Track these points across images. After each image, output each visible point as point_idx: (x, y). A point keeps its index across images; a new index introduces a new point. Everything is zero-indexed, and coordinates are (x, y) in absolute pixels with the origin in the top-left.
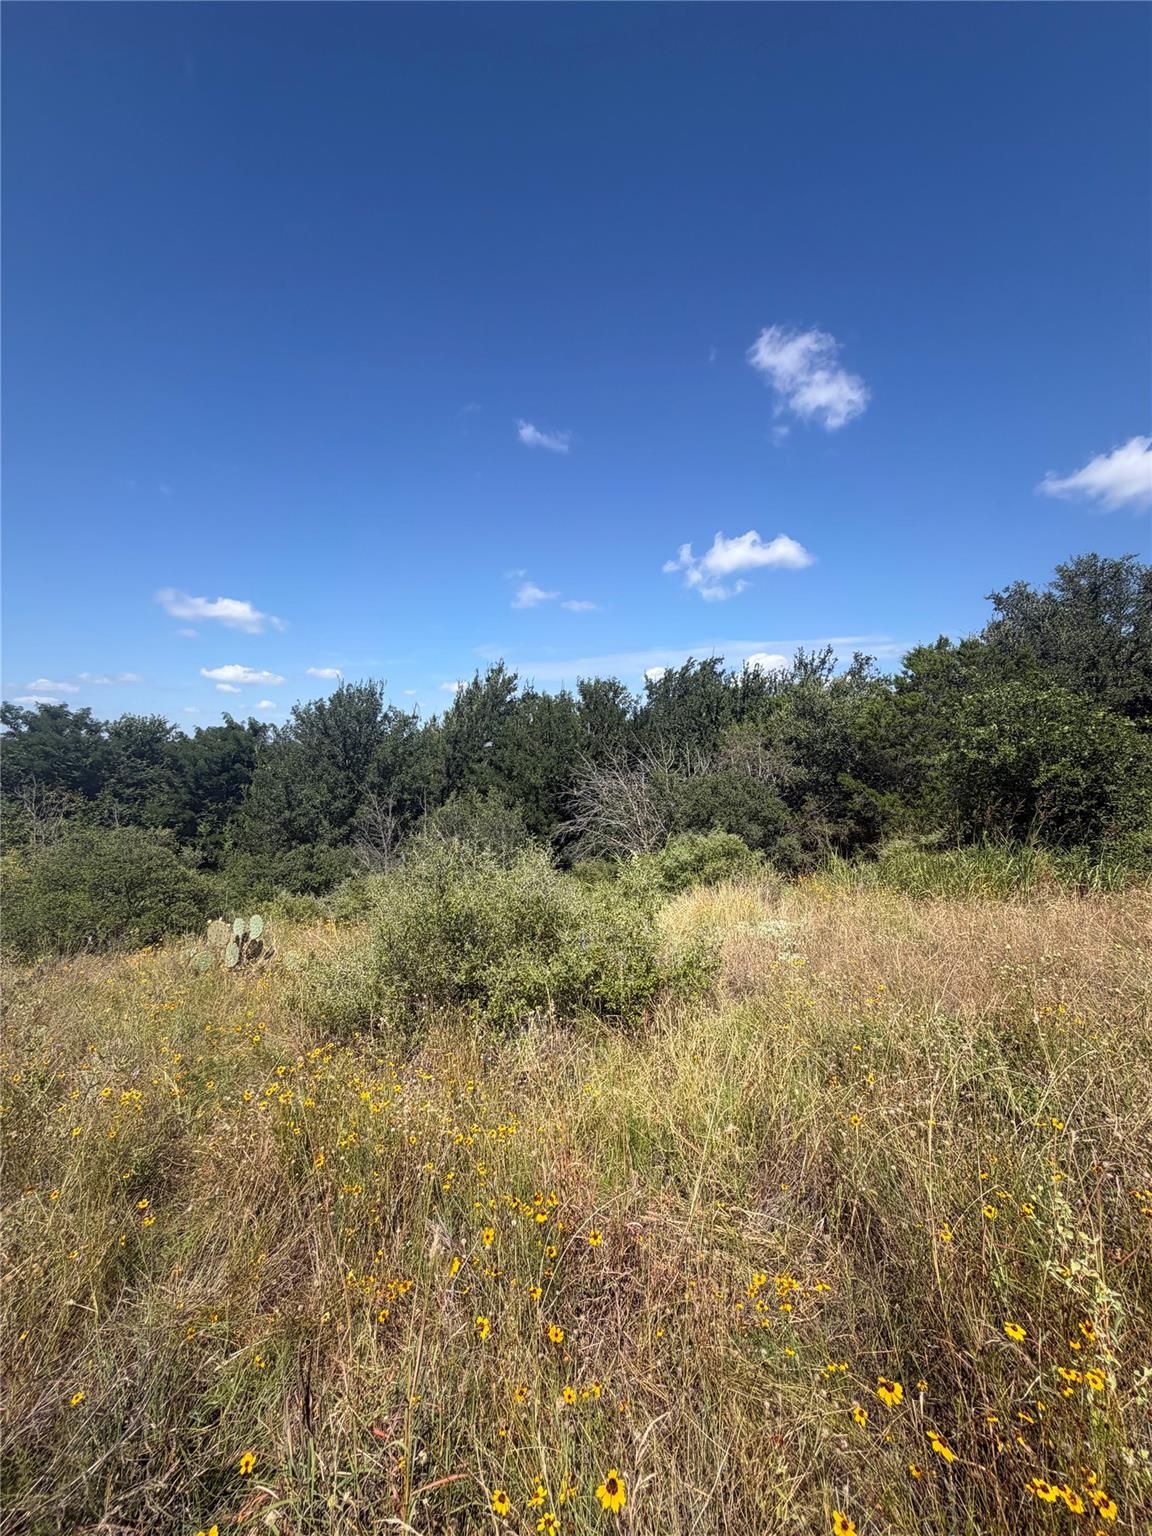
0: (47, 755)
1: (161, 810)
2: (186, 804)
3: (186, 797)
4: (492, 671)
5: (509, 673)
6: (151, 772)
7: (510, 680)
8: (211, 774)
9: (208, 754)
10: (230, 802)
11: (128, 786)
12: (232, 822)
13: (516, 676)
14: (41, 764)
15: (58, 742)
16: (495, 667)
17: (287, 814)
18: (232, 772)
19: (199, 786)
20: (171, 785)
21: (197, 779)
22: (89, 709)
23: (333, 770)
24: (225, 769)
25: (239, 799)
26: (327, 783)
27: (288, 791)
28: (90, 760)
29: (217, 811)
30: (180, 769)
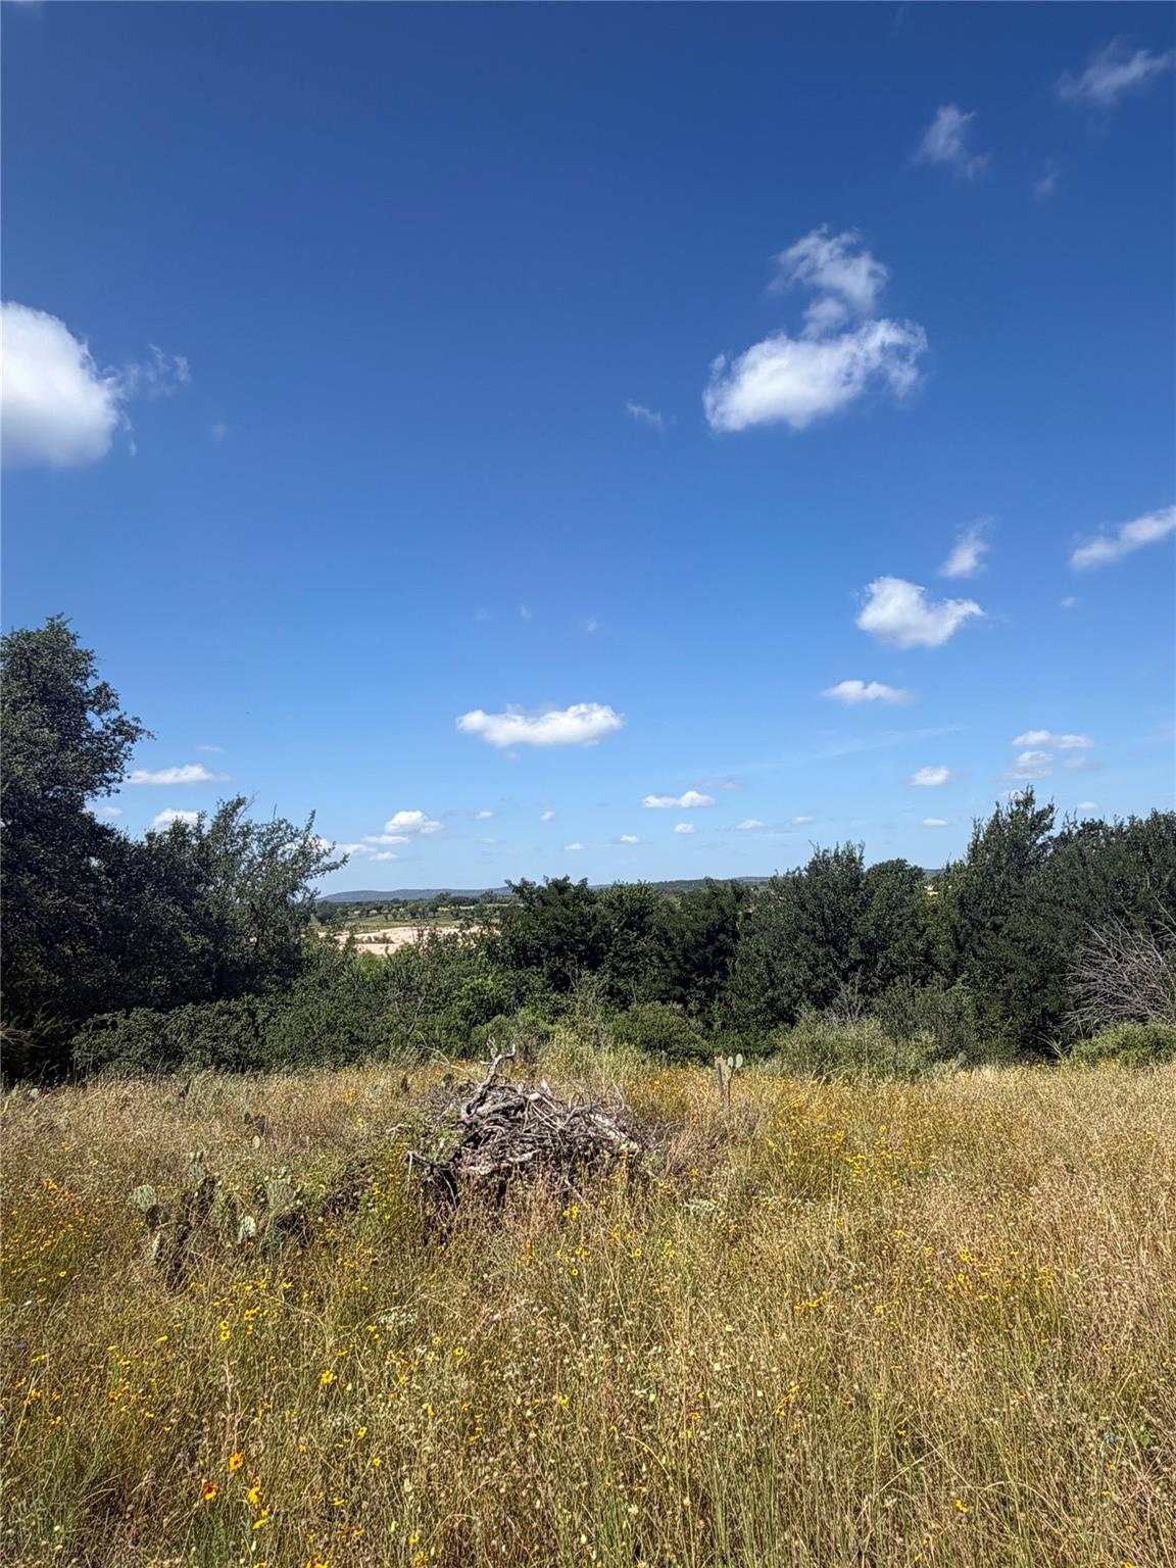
0: (559, 930)
1: (655, 986)
2: (676, 978)
3: (676, 972)
4: (1018, 803)
5: (1038, 807)
6: (642, 944)
7: (1042, 815)
8: (698, 946)
9: (695, 926)
10: (716, 978)
11: (623, 959)
12: (720, 1000)
13: (1051, 809)
14: (555, 939)
15: (567, 917)
16: (1021, 797)
17: (770, 993)
18: (717, 943)
19: (687, 960)
20: (662, 959)
21: (685, 951)
22: (586, 879)
23: (813, 946)
24: (711, 940)
25: (725, 975)
26: (807, 961)
27: (770, 970)
28: (593, 933)
29: (704, 987)
30: (669, 941)
